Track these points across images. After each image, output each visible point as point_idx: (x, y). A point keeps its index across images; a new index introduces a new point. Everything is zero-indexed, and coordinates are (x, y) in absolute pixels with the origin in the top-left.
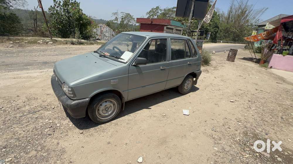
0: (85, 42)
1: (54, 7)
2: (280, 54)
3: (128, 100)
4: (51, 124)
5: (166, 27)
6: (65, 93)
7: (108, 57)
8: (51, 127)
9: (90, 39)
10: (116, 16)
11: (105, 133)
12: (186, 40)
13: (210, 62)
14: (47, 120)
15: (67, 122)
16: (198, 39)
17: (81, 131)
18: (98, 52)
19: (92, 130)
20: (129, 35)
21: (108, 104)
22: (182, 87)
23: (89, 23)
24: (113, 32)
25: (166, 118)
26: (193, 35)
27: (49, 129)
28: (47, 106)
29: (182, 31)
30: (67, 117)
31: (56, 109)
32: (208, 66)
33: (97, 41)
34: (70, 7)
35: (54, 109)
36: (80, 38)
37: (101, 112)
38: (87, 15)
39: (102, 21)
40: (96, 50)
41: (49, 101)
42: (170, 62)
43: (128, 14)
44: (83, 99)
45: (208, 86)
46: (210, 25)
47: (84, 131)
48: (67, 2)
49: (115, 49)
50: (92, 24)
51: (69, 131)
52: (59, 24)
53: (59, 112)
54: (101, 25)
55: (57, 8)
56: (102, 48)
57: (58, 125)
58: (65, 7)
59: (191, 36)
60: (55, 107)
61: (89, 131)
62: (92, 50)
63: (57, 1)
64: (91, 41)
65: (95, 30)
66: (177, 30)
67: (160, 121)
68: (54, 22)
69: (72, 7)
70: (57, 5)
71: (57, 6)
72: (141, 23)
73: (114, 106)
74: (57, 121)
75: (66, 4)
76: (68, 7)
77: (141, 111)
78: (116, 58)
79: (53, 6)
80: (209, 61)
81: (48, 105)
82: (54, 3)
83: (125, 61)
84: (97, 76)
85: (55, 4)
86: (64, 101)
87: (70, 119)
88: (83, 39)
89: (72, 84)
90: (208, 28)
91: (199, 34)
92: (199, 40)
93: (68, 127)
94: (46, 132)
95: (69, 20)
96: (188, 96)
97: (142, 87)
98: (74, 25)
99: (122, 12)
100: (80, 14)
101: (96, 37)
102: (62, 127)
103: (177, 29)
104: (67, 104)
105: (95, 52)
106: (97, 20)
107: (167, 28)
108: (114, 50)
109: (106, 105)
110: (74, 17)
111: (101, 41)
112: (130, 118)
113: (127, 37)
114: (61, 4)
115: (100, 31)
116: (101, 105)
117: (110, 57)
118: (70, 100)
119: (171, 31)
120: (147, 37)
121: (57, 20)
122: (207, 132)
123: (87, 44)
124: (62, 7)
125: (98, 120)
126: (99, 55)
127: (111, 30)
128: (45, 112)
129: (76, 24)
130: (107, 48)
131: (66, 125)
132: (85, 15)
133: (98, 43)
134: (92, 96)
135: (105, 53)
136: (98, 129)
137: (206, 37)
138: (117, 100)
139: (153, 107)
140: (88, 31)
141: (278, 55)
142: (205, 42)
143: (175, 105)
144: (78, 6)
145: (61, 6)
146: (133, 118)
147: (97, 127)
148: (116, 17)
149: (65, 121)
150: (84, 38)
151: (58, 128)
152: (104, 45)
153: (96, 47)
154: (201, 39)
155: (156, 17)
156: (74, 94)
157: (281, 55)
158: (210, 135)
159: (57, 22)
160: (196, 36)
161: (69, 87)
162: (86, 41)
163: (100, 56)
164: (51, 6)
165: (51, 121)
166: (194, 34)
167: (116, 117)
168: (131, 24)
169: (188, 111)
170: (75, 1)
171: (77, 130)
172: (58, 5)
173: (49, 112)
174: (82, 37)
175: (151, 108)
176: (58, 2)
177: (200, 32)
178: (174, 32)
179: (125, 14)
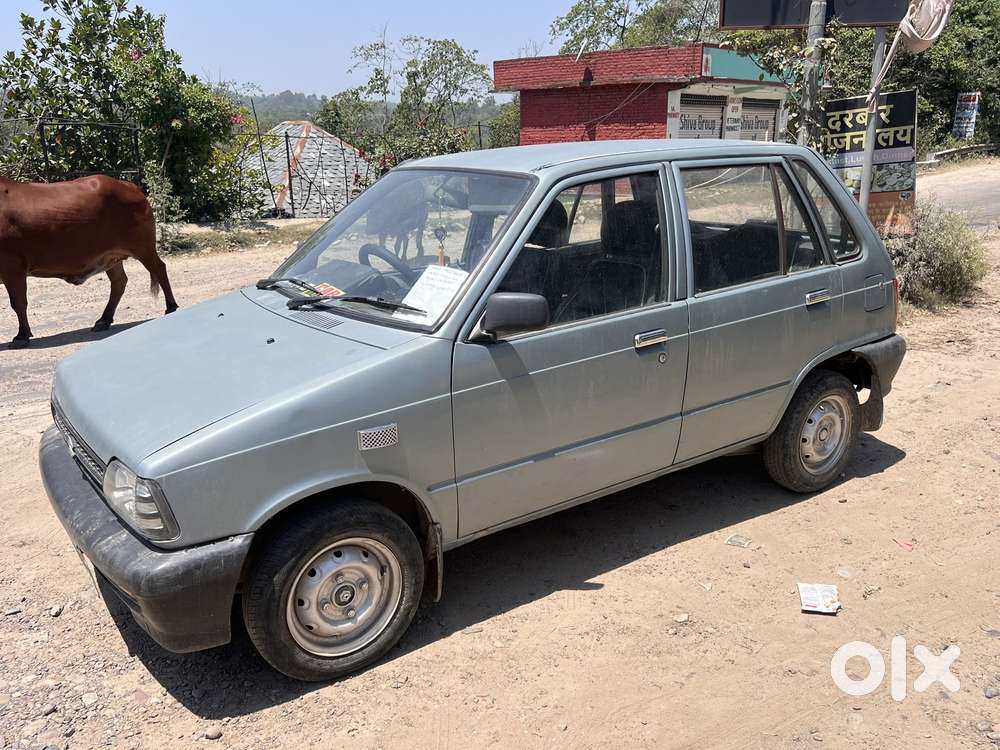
0: (202, 238)
1: (26, 57)
3: (462, 541)
4: (52, 696)
5: (679, 93)
6: (120, 520)
7: (337, 303)
8: (54, 710)
9: (228, 214)
10: (376, 62)
11: (345, 731)
12: (779, 165)
13: (978, 284)
14: (31, 677)
15: (137, 682)
16: (877, 146)
17: (212, 727)
18: (279, 283)
19: (270, 717)
20: (441, 176)
21: (352, 567)
22: (785, 447)
23: (217, 127)
24: (362, 163)
25: (692, 638)
26: (844, 128)
27: (41, 722)
28: (21, 606)
30: (132, 655)
31: (70, 615)
32: (964, 311)
33: (270, 222)
34: (112, 46)
35: (62, 616)
36: (174, 213)
37: (312, 614)
38: (204, 82)
39: (290, 105)
40: (266, 276)
41: (29, 575)
42: (690, 300)
43: (445, 43)
44: (213, 541)
45: (965, 434)
46: (969, 46)
47: (230, 725)
48: (95, 24)
49: (373, 259)
50: (234, 130)
51: (145, 728)
52: (53, 150)
53: (87, 633)
54: (288, 126)
55: (44, 58)
56: (304, 261)
57: (88, 700)
58: (87, 51)
59: (833, 132)
60: (68, 606)
61: (255, 725)
62: (241, 281)
63: (42, 23)
64: (236, 230)
65: (253, 163)
66: (748, 103)
67: (659, 654)
68: (30, 139)
69: (125, 45)
70: (41, 44)
71: (43, 51)
72: (526, 86)
73: (387, 575)
74: (82, 679)
75: (89, 34)
76: (102, 49)
77: (544, 600)
78: (380, 305)
79: (19, 56)
80: (974, 278)
81: (28, 596)
82: (27, 37)
83: (428, 322)
84: (278, 413)
85: (29, 42)
86: (118, 559)
87: (146, 664)
88: (188, 219)
89: (152, 464)
90: (961, 64)
91: (883, 115)
92: (886, 155)
93: (143, 709)
94: (27, 738)
95: (110, 120)
96: (835, 501)
97: (537, 458)
98: (135, 147)
99: (409, 39)
100: (165, 82)
101: (262, 203)
102: (108, 712)
104: (136, 575)
105: (262, 286)
106: (264, 99)
107: (687, 100)
108: (368, 264)
109: (338, 575)
110: (133, 105)
111: (292, 222)
112: (479, 646)
113: (432, 188)
114: (64, 36)
115: (282, 163)
116: (312, 573)
117: (348, 306)
118: (147, 554)
119: (711, 114)
120: (544, 178)
121: (41, 128)
122: (957, 708)
123: (215, 245)
124: (67, 55)
125: (302, 657)
126: (288, 299)
127: (349, 149)
128: (15, 635)
129: (148, 140)
130: (327, 256)
131: (128, 699)
132: (195, 80)
133: (276, 236)
134: (259, 526)
135: (321, 289)
136: (300, 714)
137: (948, 127)
138: (395, 540)
139: (613, 580)
140: (214, 170)
142: (951, 156)
143: (748, 558)
144: (155, 37)
145: (63, 46)
146: (498, 644)
147: (297, 702)
148: (378, 72)
149: (125, 677)
150: (195, 216)
151: (90, 714)
152: (310, 242)
153: (266, 259)
154: (903, 144)
155: (613, 41)
156: (167, 514)
158: (973, 725)
159: (42, 141)
160: (863, 127)
161: (141, 480)
162: (206, 230)
163: (294, 306)
164: (11, 55)
165: (50, 683)
166: (853, 121)
167: (398, 645)
168: (464, 99)
169: (834, 587)
170: (139, 11)
171: (190, 722)
172: (47, 45)
173: (35, 636)
174: (183, 207)
175: (598, 586)
176: (48, 27)
177: (889, 99)
178: (736, 121)
179: (425, 45)
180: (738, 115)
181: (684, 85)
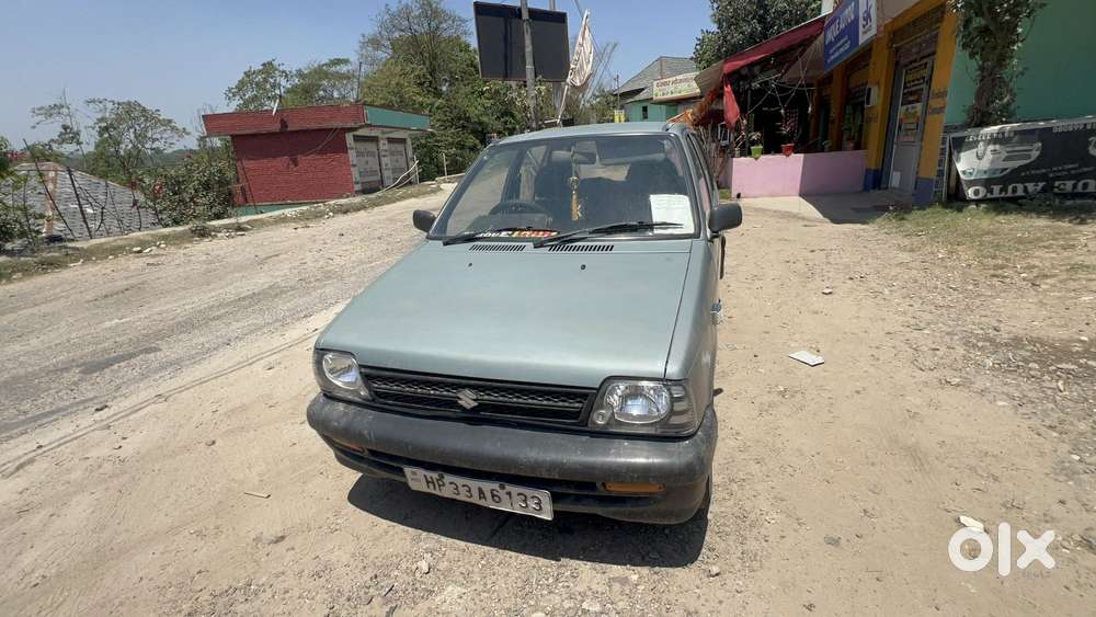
2: (745, 156)
5: (351, 134)
10: (59, 120)
11: (766, 523)
15: (600, 576)
29: (409, 142)
31: (443, 565)
35: (439, 567)
43: (129, 104)
60: (429, 559)
66: (390, 140)
67: (802, 409)
81: (373, 572)
83: (688, 231)
89: (676, 365)
93: (640, 588)
99: (93, 101)
103: (391, 136)
107: (357, 139)
112: (732, 443)
119: (371, 147)
131: (617, 589)
141: (743, 158)
143: (750, 353)
149: (584, 577)
157: (748, 158)
161: (675, 383)
163: (540, 245)
178: (386, 151)
179: (110, 106)
180: (386, 147)
181: (356, 129)
